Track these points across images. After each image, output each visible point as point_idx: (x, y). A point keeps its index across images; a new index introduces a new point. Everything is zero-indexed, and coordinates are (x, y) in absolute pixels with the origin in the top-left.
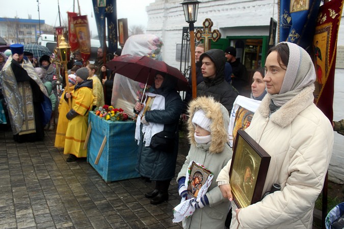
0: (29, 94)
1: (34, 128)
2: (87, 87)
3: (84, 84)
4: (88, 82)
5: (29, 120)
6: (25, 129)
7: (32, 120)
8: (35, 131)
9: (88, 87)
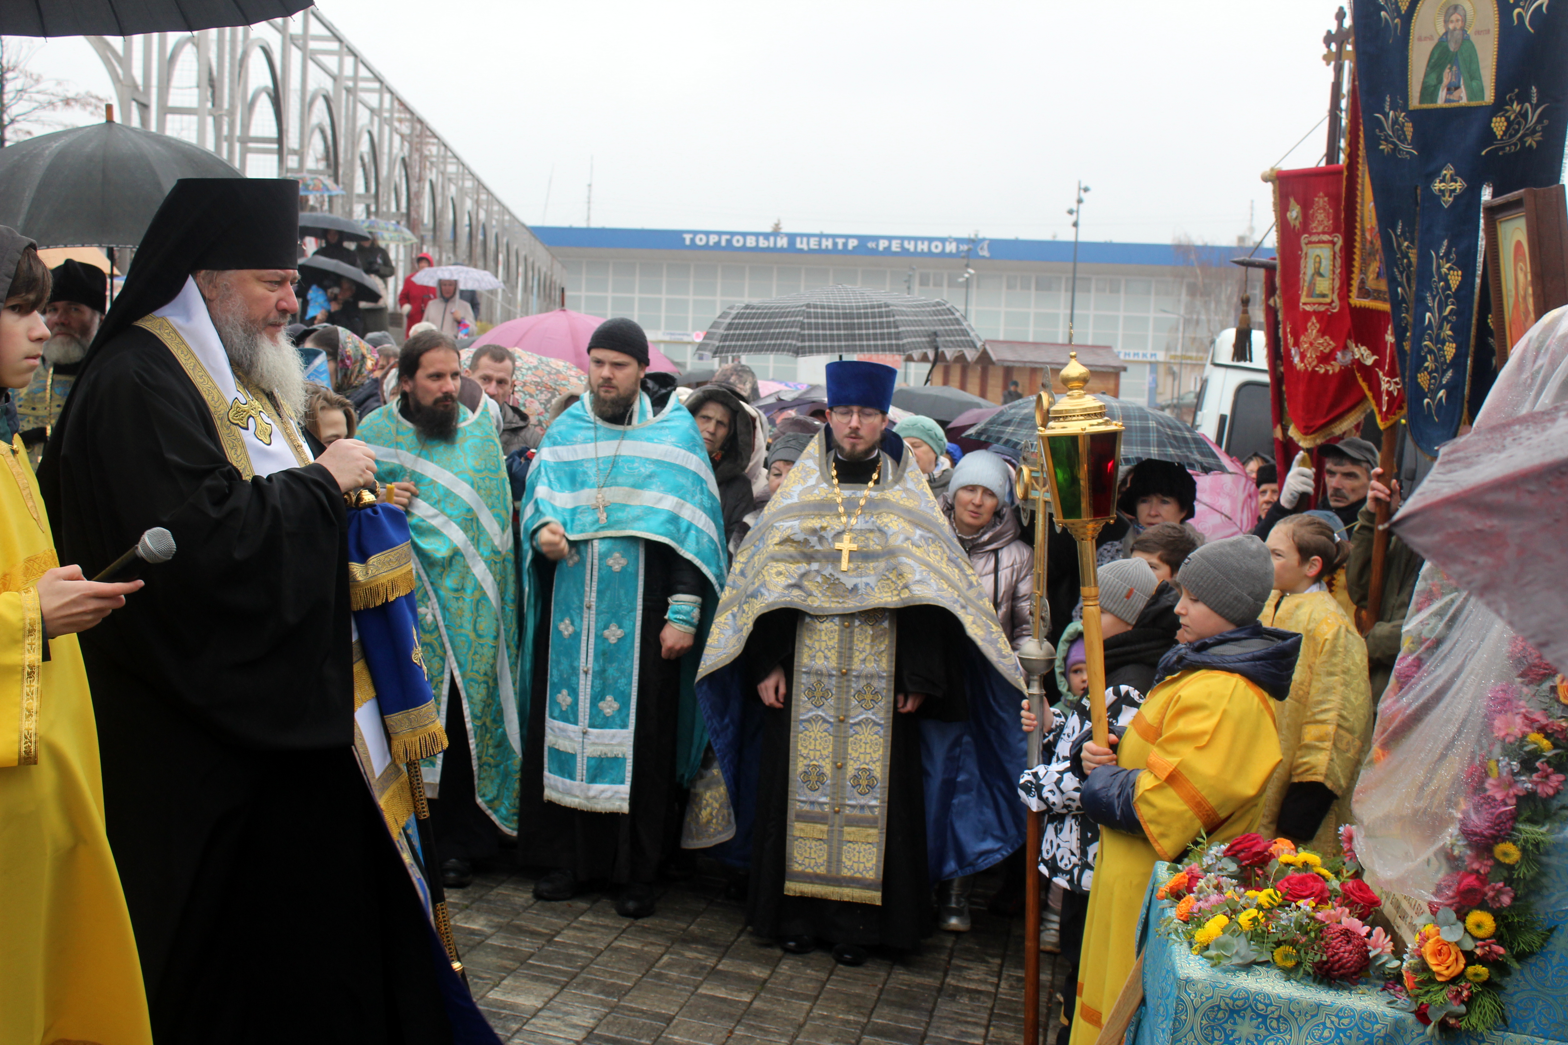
0: (871, 667)
1: (871, 875)
2: (1244, 674)
3: (1230, 650)
4: (1256, 646)
5: (851, 822)
6: (822, 870)
7: (871, 823)
8: (875, 897)
9: (1254, 678)
